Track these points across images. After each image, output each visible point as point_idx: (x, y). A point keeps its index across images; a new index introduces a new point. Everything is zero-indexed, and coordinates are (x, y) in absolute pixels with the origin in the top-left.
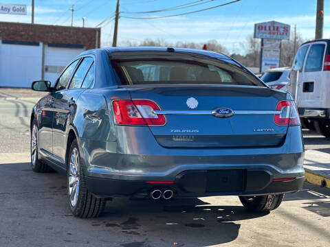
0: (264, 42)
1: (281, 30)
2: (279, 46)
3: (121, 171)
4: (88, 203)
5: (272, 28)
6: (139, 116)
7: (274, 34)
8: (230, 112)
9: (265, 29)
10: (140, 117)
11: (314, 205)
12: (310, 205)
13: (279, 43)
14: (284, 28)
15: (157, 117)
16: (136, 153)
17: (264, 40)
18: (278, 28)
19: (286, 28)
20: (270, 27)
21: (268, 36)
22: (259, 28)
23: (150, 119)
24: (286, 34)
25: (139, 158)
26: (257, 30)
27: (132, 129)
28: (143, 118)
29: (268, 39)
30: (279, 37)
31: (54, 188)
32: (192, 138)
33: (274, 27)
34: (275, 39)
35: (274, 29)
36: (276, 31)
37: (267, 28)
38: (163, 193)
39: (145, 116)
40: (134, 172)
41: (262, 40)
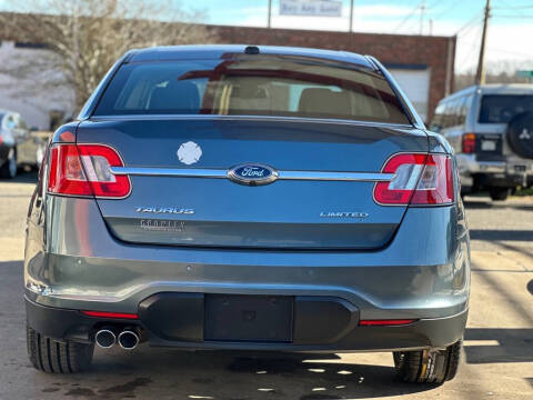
8: (267, 173)
10: (84, 180)
23: (101, 184)
28: (88, 182)
32: (179, 226)
38: (117, 336)
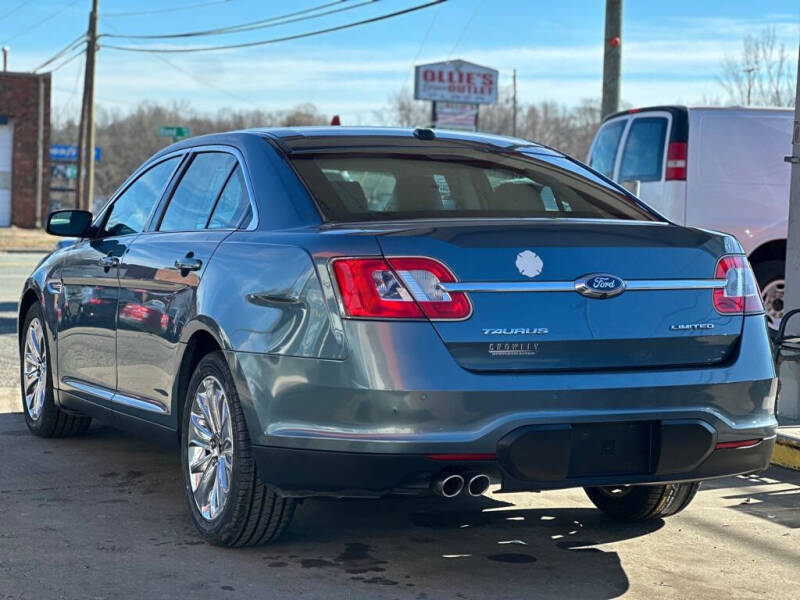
0: (438, 110)
1: (478, 82)
2: (473, 118)
3: (355, 431)
4: (256, 511)
5: (456, 77)
6: (406, 298)
7: (461, 90)
8: (618, 284)
9: (441, 79)
10: (410, 299)
11: (752, 501)
12: (743, 500)
13: (474, 112)
14: (484, 77)
15: (448, 298)
16: (398, 387)
17: (438, 105)
18: (469, 77)
19: (489, 77)
20: (451, 75)
21: (448, 95)
22: (426, 76)
23: (432, 305)
24: (490, 91)
25: (407, 399)
26: (422, 82)
27: (383, 328)
28: (415, 302)
29: (448, 103)
30: (473, 98)
31: (113, 474)
32: (532, 348)
33: (461, 76)
34: (465, 104)
35: (461, 80)
36: (465, 83)
37: (446, 77)
38: (467, 481)
39: (421, 298)
40: (393, 434)
41: (434, 104)
